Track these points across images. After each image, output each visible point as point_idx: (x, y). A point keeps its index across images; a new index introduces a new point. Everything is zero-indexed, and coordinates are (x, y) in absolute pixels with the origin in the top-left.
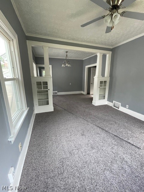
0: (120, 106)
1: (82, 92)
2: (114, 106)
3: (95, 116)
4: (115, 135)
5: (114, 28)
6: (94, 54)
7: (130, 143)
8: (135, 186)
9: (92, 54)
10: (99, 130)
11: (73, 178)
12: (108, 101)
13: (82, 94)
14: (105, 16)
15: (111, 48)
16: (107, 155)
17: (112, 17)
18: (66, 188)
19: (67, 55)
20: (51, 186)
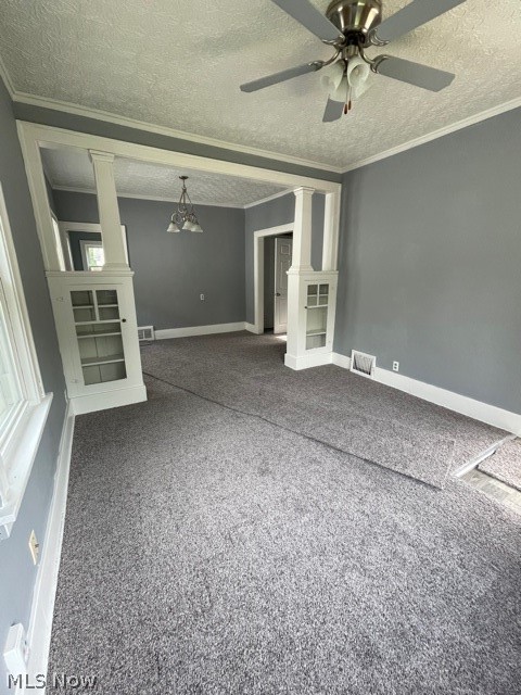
0: (374, 365)
1: (247, 326)
2: (356, 367)
3: (297, 406)
4: (365, 460)
5: (352, 107)
6: (283, 189)
7: (410, 477)
8: (434, 599)
9: (277, 188)
10: (316, 451)
11: (246, 616)
12: (334, 351)
13: (246, 333)
14: (322, 62)
15: (340, 171)
16: (348, 523)
17: (346, 71)
18: (227, 655)
19: (185, 191)
20: (173, 659)
